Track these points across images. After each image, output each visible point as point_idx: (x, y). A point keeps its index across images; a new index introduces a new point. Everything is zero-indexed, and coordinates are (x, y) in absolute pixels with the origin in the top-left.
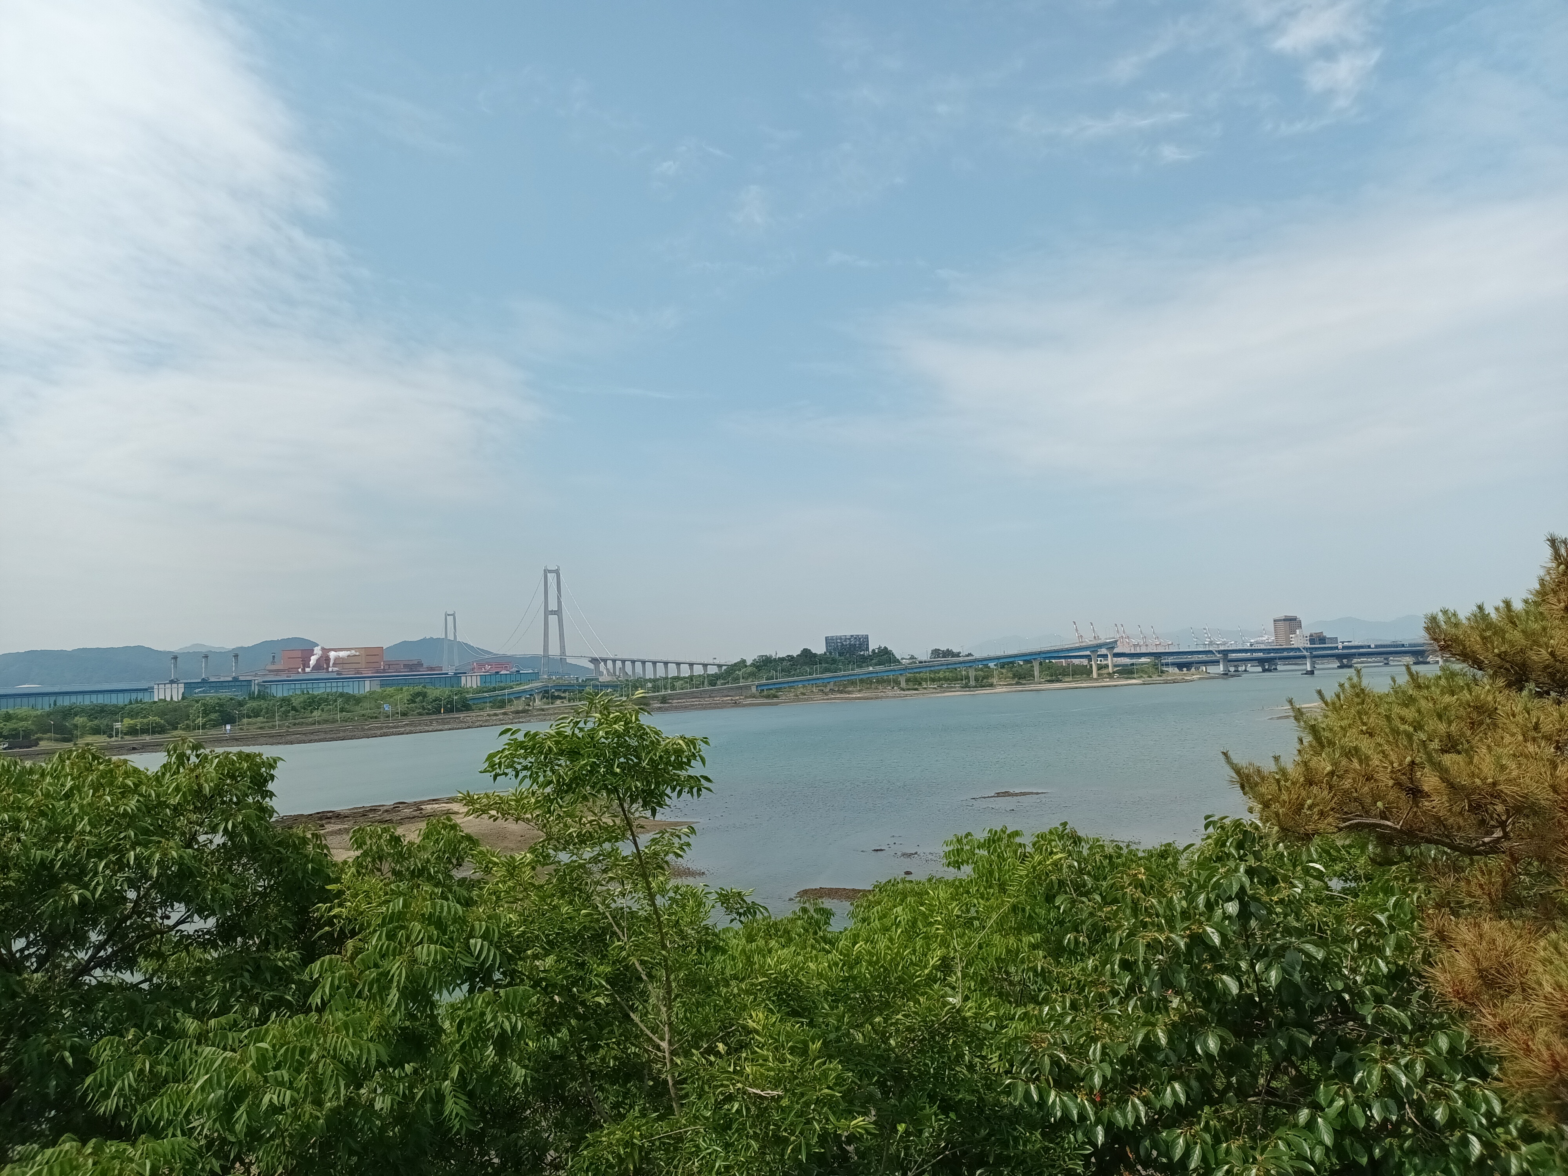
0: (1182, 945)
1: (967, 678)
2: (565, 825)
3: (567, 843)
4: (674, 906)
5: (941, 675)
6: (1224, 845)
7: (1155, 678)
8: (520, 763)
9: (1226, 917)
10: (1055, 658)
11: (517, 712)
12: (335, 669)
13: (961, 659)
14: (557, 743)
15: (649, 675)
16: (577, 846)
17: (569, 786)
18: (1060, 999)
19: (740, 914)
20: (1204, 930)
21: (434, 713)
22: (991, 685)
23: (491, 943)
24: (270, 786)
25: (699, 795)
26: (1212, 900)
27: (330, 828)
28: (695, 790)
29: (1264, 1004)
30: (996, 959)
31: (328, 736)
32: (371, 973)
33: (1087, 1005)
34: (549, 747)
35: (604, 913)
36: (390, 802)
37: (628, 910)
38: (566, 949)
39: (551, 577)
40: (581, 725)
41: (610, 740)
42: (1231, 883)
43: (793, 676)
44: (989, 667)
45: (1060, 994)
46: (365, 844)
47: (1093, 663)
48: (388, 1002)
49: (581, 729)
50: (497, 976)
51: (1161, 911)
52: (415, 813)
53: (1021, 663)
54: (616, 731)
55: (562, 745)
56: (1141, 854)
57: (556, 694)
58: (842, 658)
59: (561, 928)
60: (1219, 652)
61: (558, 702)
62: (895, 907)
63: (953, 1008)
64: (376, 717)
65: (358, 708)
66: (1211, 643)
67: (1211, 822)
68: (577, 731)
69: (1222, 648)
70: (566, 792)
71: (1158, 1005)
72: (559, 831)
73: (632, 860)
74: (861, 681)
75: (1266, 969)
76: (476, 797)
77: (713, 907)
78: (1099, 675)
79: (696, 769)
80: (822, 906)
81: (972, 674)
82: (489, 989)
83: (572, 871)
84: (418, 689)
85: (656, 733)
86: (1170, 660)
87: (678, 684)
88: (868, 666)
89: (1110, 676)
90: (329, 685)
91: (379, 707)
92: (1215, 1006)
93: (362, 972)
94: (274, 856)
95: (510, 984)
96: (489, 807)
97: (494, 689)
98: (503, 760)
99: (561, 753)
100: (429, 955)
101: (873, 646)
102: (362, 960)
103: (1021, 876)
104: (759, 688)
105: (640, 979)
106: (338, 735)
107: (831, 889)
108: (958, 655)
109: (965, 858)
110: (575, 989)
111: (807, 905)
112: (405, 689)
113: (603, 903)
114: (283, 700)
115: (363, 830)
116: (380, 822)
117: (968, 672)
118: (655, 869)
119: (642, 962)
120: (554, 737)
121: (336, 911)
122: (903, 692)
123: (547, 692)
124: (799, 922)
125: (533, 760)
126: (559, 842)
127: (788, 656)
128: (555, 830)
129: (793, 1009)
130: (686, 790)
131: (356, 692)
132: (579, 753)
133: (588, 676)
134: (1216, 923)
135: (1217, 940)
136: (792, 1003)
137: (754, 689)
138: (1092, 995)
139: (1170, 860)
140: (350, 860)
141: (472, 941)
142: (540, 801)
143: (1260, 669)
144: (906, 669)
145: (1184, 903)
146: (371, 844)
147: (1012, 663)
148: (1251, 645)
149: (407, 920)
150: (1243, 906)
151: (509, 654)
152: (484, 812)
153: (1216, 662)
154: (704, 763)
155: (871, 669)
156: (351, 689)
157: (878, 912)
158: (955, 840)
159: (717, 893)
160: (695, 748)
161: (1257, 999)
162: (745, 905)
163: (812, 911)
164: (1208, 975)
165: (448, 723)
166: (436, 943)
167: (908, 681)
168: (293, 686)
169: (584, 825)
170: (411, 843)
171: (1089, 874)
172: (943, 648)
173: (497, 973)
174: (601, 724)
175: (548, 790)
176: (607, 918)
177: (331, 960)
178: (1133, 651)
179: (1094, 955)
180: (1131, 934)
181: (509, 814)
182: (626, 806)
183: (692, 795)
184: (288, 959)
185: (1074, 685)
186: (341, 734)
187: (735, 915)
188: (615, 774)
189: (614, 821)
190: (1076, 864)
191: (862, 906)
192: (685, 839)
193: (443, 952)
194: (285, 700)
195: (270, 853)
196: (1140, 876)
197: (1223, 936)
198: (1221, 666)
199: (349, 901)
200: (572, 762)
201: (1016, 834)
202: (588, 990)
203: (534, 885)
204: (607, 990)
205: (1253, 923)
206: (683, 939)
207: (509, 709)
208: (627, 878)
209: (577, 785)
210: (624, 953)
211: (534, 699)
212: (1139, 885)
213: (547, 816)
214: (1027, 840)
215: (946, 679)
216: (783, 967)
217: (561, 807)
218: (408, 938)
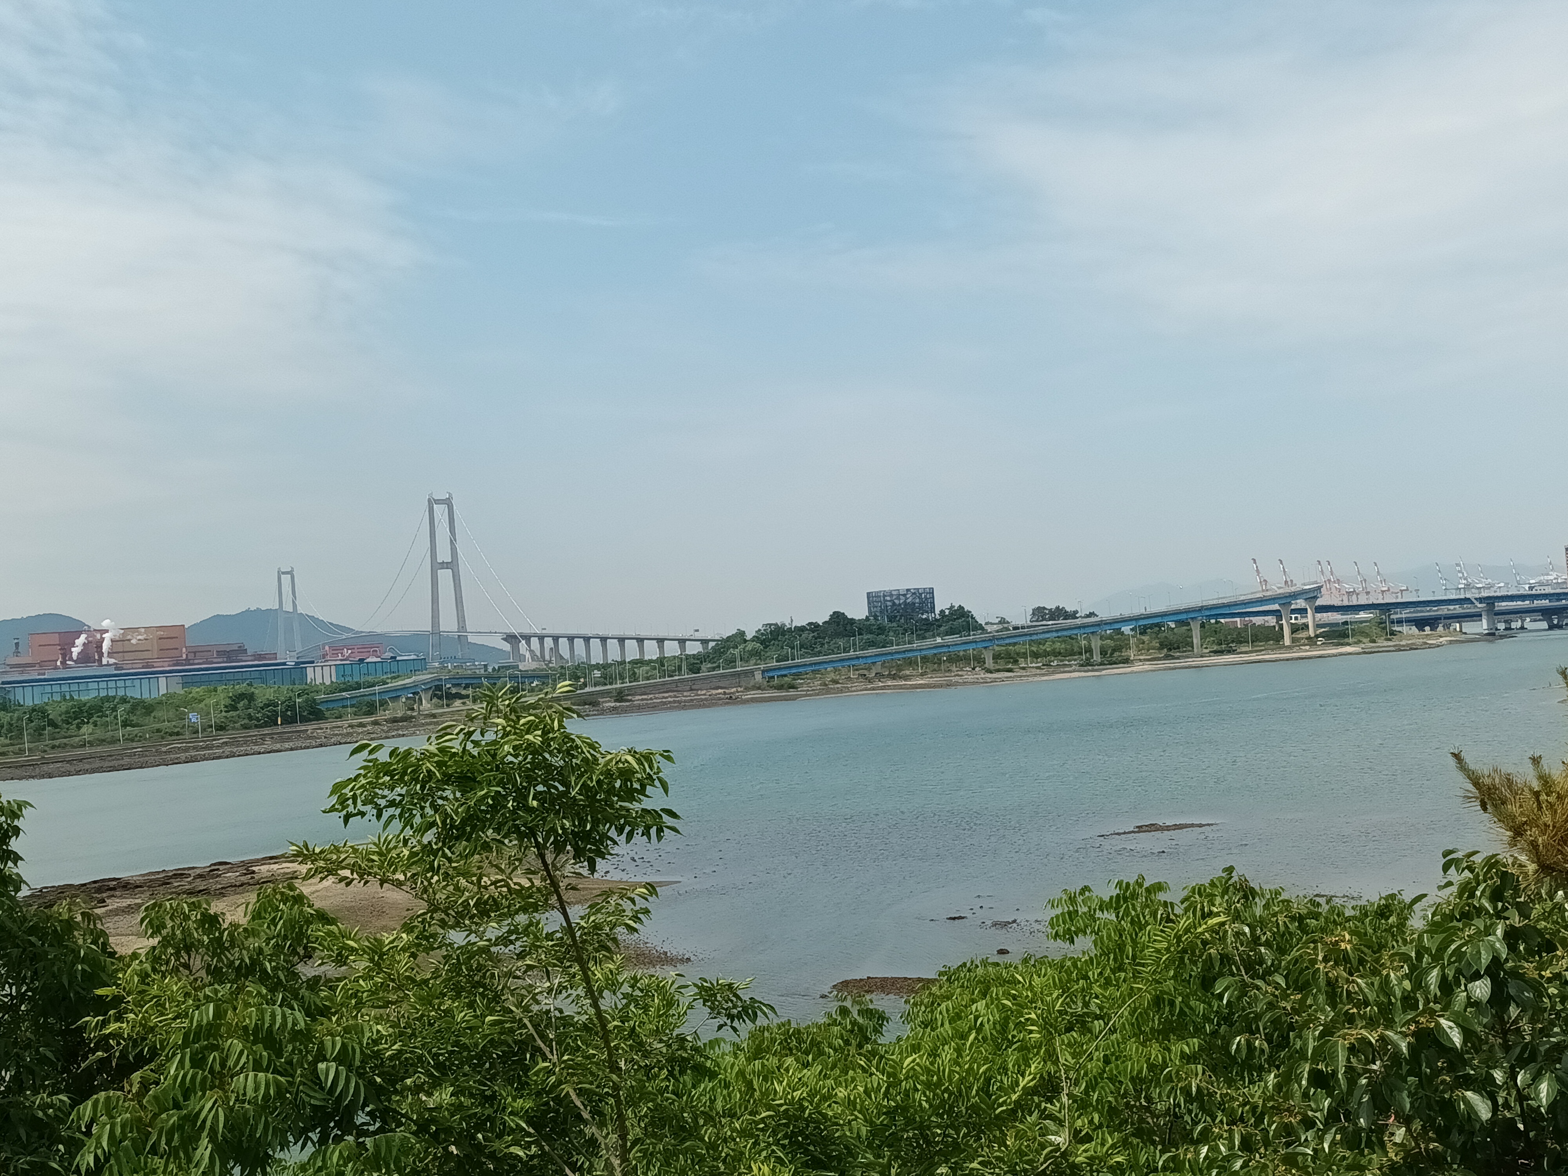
0: (1404, 1046)
1: (1089, 650)
2: (457, 888)
3: (460, 915)
4: (632, 1007)
5: (1048, 647)
6: (1472, 895)
7: (1382, 643)
8: (384, 797)
9: (1471, 1003)
10: (1224, 616)
11: (395, 720)
12: (112, 661)
13: (1078, 621)
14: (439, 764)
15: (597, 658)
16: (476, 920)
17: (461, 828)
18: (1225, 1135)
19: (731, 1017)
20: (1438, 1024)
21: (266, 725)
22: (1126, 661)
23: (349, 1068)
24: (14, 844)
25: (659, 838)
26: (1450, 978)
27: (114, 904)
28: (653, 831)
29: (1532, 1134)
30: (1132, 1079)
31: (107, 764)
32: (170, 1117)
33: (1267, 1143)
34: (429, 771)
35: (521, 1019)
36: (203, 863)
37: (558, 1015)
38: (465, 1075)
39: (440, 511)
40: (476, 736)
41: (520, 758)
42: (1479, 952)
43: (819, 654)
44: (1122, 633)
45: (1226, 1127)
46: (165, 927)
47: (1284, 622)
48: (196, 1158)
49: (476, 744)
50: (361, 1118)
51: (1372, 996)
52: (243, 878)
53: (1173, 626)
54: (530, 744)
55: (447, 767)
56: (1349, 913)
57: (454, 691)
58: (894, 624)
59: (456, 1044)
60: (1480, 600)
61: (458, 703)
62: (974, 1001)
63: (1056, 1151)
64: (178, 734)
65: (147, 720)
66: (1468, 587)
67: (1453, 859)
68: (469, 746)
69: (1485, 594)
70: (457, 838)
71: (1369, 1138)
72: (448, 897)
73: (562, 938)
74: (925, 659)
75: (1533, 1080)
76: (317, 850)
77: (691, 1007)
78: (1294, 640)
79: (654, 799)
80: (871, 1007)
81: (1096, 644)
82: (350, 1138)
83: (470, 958)
84: (241, 688)
85: (592, 746)
86: (1404, 614)
87: (641, 671)
88: (934, 636)
89: (1311, 641)
90: (103, 685)
91: (182, 717)
92: (1456, 1138)
93: (156, 1116)
94: (25, 950)
95: (380, 1130)
96: (340, 865)
97: (358, 686)
98: (358, 792)
99: (447, 779)
100: (256, 1089)
101: (942, 604)
102: (155, 1097)
103: (1158, 951)
104: (766, 674)
105: (579, 1118)
106: (121, 762)
107: (885, 979)
108: (1073, 615)
109: (1081, 924)
110: (480, 1136)
111: (848, 1004)
112: (220, 689)
113: (518, 1005)
114: (34, 710)
115: (160, 906)
116: (190, 893)
117: (1089, 641)
118: (597, 951)
119: (580, 1092)
120: (436, 755)
121: (113, 1027)
122: (989, 675)
123: (439, 688)
124: (836, 1029)
125: (403, 792)
126: (448, 915)
127: (810, 624)
128: (441, 896)
129: (813, 1156)
130: (640, 831)
131: (146, 696)
132: (474, 779)
133: (503, 662)
134: (1457, 1014)
135: (1457, 1038)
136: (811, 1148)
137: (758, 676)
138: (1273, 1127)
139: (1392, 920)
140: (143, 952)
141: (322, 1066)
142: (417, 854)
143: (1544, 625)
144: (992, 639)
145: (1407, 985)
146: (173, 927)
147: (1158, 625)
148: (1531, 588)
149: (221, 1037)
150: (1498, 987)
151: (379, 630)
152: (331, 872)
153: (1477, 616)
154: (666, 791)
155: (939, 640)
156: (138, 691)
157: (948, 1010)
158: (1065, 897)
159: (695, 985)
160: (651, 768)
161: (1521, 1127)
162: (739, 1004)
163: (855, 1014)
164: (1444, 1092)
165: (289, 739)
166: (267, 1070)
167: (996, 657)
168: (48, 689)
169: (486, 888)
170: (235, 926)
171: (1268, 944)
172: (1051, 605)
173: (360, 1113)
174: (506, 734)
175: (429, 836)
176: (525, 1026)
177: (108, 1098)
178: (1346, 603)
179: (1278, 1067)
180: (1328, 1031)
181: (369, 874)
182: (549, 858)
183: (649, 839)
184: (51, 1106)
185: (1254, 657)
186: (127, 760)
187: (725, 1019)
188: (530, 810)
189: (530, 880)
190: (1247, 930)
191: (922, 1003)
192: (641, 903)
193: (278, 1084)
194: (39, 712)
195: (18, 946)
196: (1343, 946)
197: (1467, 1033)
198: (1484, 621)
199: (132, 1011)
200: (464, 793)
201: (1159, 887)
202: (500, 1136)
203: (413, 981)
204: (529, 1135)
205: (1514, 1011)
206: (645, 1056)
207: (383, 715)
208: (555, 965)
209: (474, 828)
210: (553, 1079)
211: (420, 699)
212: (1342, 958)
213: (429, 875)
214: (1173, 895)
215: (1056, 654)
216: (797, 1094)
217: (450, 860)
218: (223, 1065)
